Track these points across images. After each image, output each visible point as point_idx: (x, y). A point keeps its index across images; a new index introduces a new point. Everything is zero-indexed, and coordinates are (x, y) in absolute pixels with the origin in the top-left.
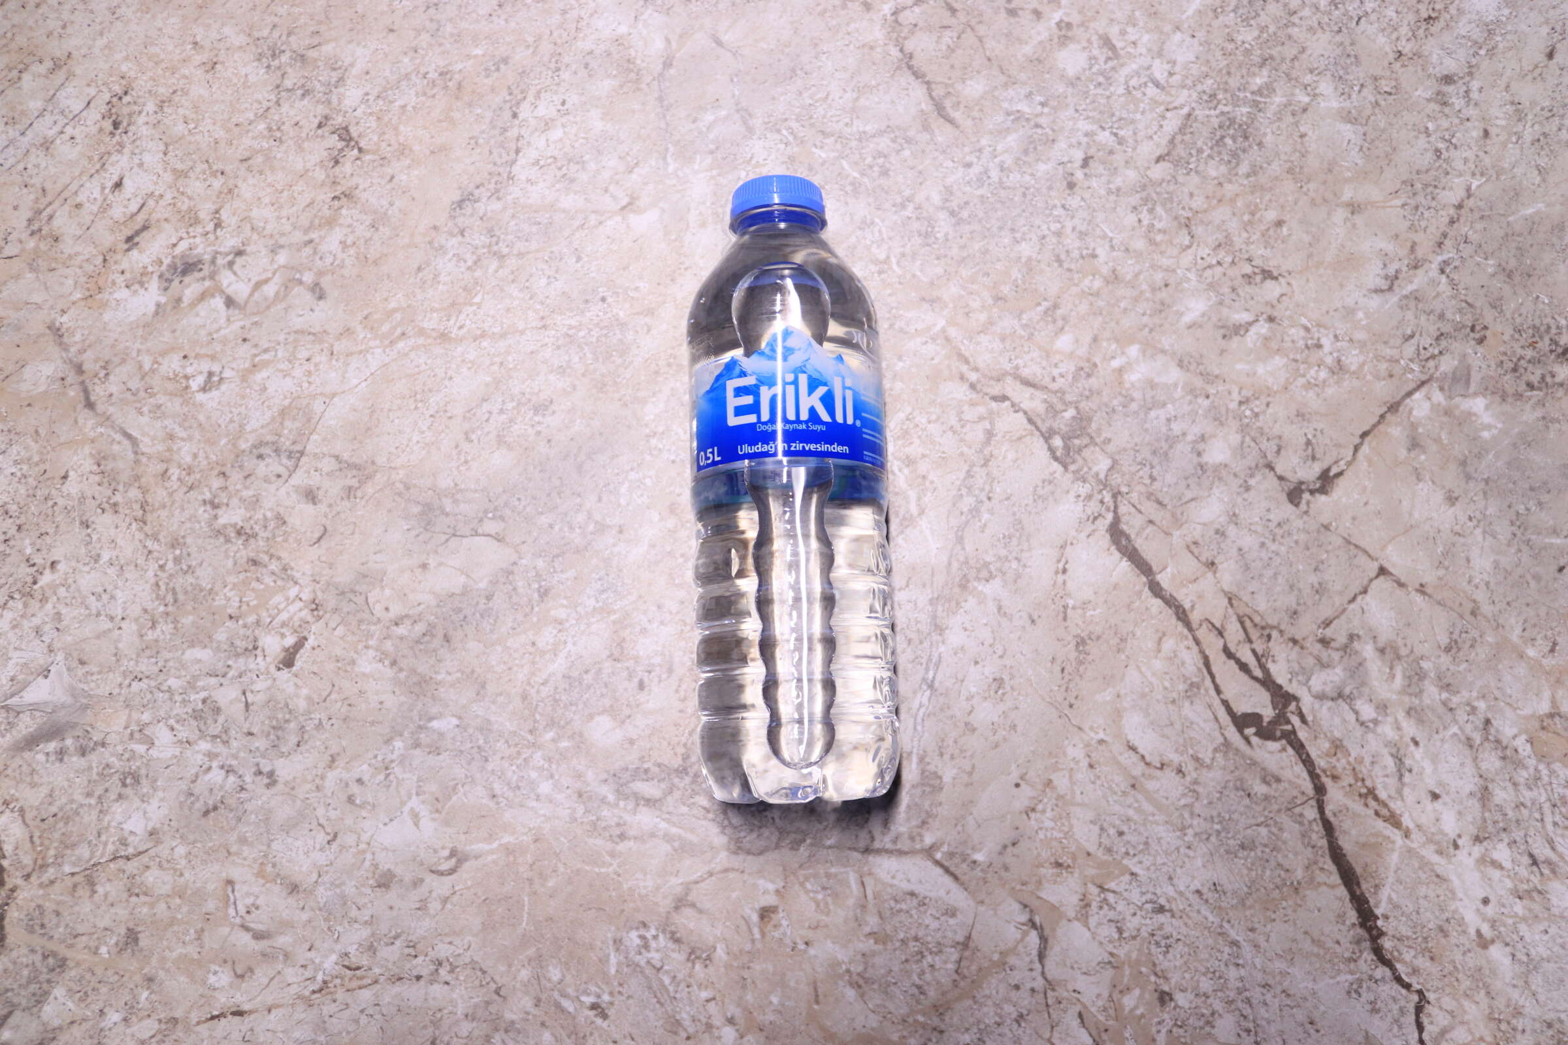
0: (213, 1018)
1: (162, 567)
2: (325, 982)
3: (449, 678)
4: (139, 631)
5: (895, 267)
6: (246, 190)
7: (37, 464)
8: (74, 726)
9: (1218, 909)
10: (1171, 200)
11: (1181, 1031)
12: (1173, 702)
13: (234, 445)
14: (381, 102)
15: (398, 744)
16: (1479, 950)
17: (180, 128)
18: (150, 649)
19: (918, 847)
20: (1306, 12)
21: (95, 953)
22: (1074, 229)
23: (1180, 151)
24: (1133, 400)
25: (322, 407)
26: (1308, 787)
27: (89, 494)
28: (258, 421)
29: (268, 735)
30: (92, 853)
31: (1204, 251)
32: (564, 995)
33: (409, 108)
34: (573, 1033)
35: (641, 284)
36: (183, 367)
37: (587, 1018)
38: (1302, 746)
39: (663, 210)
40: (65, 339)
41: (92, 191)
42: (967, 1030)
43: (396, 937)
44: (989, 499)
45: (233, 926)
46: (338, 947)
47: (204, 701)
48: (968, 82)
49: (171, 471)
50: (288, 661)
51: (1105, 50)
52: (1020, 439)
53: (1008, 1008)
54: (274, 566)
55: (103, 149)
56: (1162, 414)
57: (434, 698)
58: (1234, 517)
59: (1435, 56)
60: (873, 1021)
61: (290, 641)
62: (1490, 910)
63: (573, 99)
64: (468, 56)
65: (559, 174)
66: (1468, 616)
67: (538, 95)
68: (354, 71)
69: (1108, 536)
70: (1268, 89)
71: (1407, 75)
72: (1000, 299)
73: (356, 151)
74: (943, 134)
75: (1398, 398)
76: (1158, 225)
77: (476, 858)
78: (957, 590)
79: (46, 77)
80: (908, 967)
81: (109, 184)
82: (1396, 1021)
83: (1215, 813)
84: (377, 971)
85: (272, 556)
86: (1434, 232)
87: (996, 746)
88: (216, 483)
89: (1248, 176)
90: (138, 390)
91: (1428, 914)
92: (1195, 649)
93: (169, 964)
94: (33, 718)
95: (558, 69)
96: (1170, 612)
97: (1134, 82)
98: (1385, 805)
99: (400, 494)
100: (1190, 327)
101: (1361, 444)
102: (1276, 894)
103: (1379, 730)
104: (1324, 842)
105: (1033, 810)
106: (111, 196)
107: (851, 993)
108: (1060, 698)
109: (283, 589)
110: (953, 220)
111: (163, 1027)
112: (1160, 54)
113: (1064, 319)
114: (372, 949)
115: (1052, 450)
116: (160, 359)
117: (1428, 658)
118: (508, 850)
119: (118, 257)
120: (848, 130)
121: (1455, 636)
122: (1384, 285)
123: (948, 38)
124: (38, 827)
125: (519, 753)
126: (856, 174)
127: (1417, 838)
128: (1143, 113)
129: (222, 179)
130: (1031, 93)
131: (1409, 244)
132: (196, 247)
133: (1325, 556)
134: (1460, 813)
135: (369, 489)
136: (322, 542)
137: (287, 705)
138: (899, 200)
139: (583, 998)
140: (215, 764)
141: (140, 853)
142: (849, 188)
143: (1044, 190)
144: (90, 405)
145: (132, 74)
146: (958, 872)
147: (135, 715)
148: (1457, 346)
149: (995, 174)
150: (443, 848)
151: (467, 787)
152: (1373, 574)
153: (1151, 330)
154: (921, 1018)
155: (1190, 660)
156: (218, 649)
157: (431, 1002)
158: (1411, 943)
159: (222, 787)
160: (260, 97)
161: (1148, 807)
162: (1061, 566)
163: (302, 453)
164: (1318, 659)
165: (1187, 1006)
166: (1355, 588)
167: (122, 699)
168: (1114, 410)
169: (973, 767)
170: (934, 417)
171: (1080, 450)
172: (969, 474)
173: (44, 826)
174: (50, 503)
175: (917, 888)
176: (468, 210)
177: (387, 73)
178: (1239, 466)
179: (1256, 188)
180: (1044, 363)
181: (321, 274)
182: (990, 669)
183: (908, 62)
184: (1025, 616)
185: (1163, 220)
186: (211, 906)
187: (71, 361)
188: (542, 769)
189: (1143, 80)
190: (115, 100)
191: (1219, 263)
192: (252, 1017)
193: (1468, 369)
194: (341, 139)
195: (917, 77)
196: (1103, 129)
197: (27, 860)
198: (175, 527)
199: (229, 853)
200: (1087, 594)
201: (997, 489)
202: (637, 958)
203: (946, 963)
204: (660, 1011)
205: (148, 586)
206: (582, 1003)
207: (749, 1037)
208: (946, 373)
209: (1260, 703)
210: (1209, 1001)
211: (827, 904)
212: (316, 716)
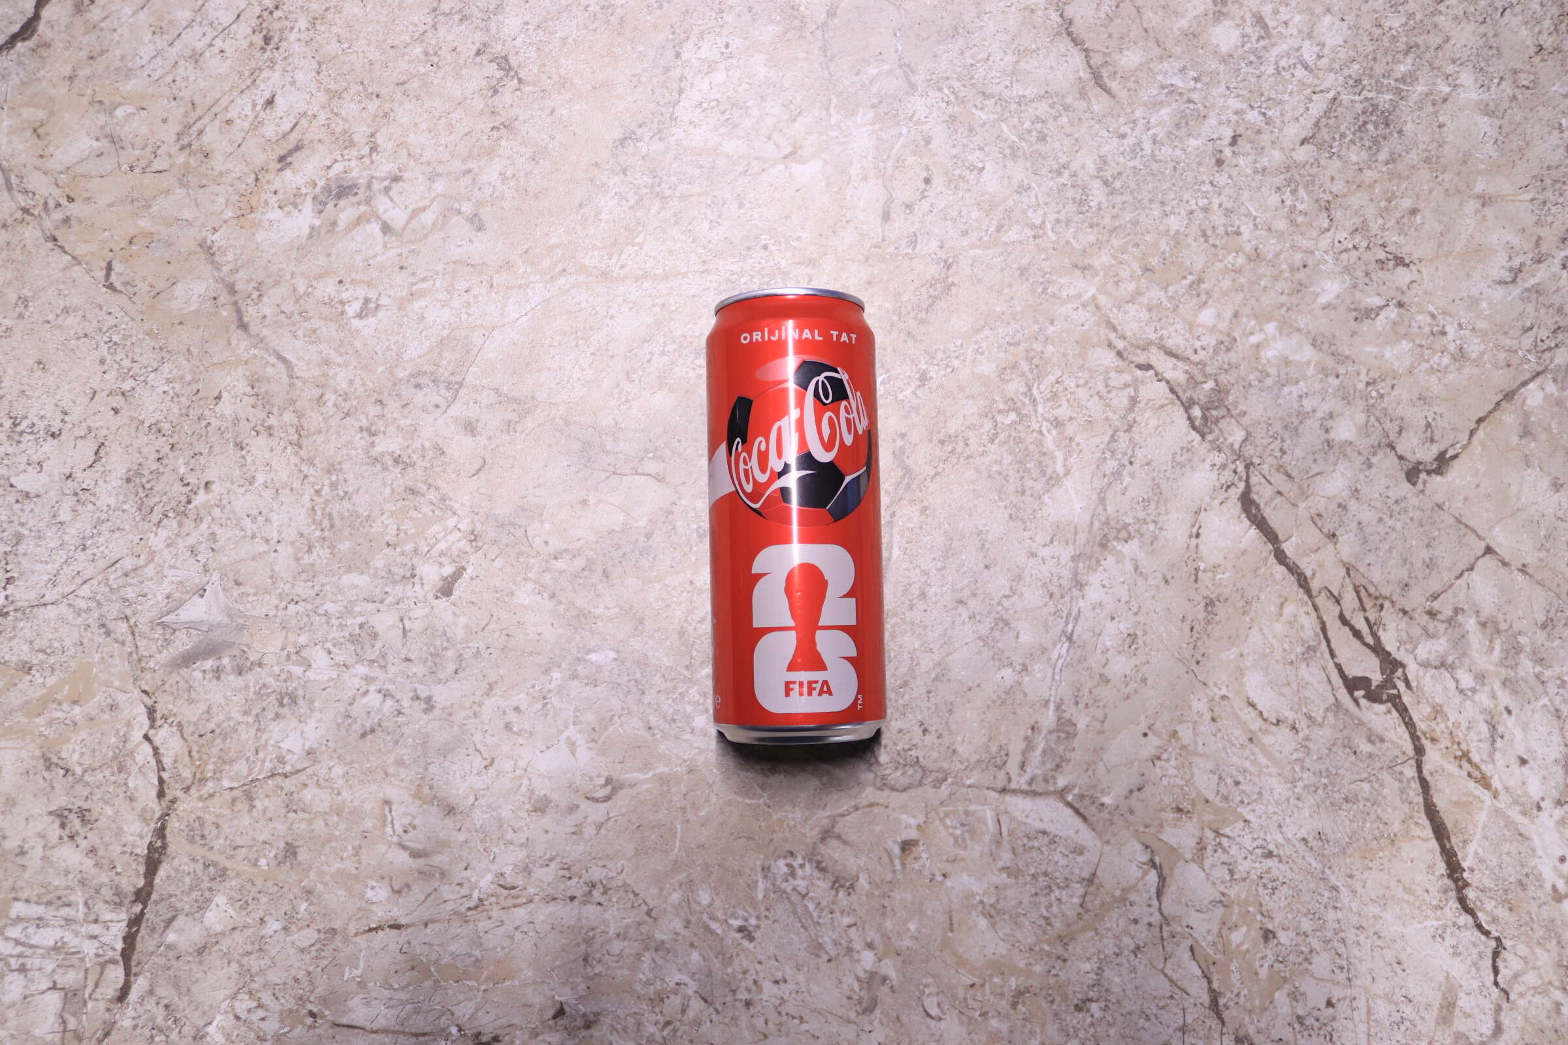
0: (371, 930)
1: (318, 492)
2: (481, 900)
3: (607, 613)
4: (295, 554)
5: (1050, 232)
6: (404, 113)
7: (189, 384)
8: (230, 645)
9: (1320, 856)
10: (1313, 182)
11: (1282, 966)
12: (1292, 663)
13: (391, 373)
14: (541, 32)
15: (556, 675)
16: (1553, 903)
17: (333, 47)
18: (308, 573)
19: (1051, 788)
21: (255, 865)
22: (1220, 206)
23: (1324, 134)
24: (1268, 375)
25: (481, 340)
26: (1409, 747)
27: (243, 416)
28: (415, 349)
29: (426, 661)
30: (251, 770)
31: (1341, 235)
32: (713, 918)
33: (570, 40)
34: (721, 953)
35: (804, 235)
36: (339, 292)
37: (734, 939)
38: (1406, 710)
39: (826, 162)
40: (217, 258)
41: (242, 107)
42: (1088, 959)
43: (551, 859)
44: (1131, 463)
45: (390, 844)
46: (494, 867)
47: (361, 626)
48: (1125, 53)
49: (325, 398)
50: (446, 589)
51: (1257, 29)
52: (1162, 406)
53: (1127, 941)
54: (432, 495)
55: (253, 64)
56: (1295, 390)
57: (592, 631)
58: (1355, 493)
60: (1003, 949)
61: (448, 570)
63: (737, 43)
65: (723, 118)
66: (1564, 596)
67: (701, 37)
69: (1239, 505)
70: (1409, 78)
71: (1546, 70)
72: (1149, 270)
73: (515, 81)
74: (1099, 103)
75: (1514, 387)
76: (1300, 207)
77: (631, 786)
78: (1097, 548)
80: (1037, 900)
81: (261, 101)
82: (1475, 964)
83: (1323, 768)
84: (532, 891)
85: (430, 486)
87: (1128, 697)
88: (373, 410)
89: (1387, 163)
90: (292, 313)
91: (1510, 869)
92: (1314, 614)
93: (327, 878)
94: (189, 635)
95: (721, 11)
96: (1292, 579)
97: (1283, 63)
98: (1478, 767)
99: (560, 431)
100: (1324, 308)
101: (1477, 429)
102: (1374, 844)
103: (1477, 698)
104: (1420, 799)
105: (1159, 758)
106: (262, 113)
107: (983, 923)
108: (1188, 655)
109: (441, 519)
110: (1107, 190)
111: (322, 936)
112: (1310, 36)
114: (527, 870)
115: (1191, 419)
116: (314, 283)
117: (1526, 634)
118: (663, 780)
119: (271, 176)
120: (1007, 93)
121: (1551, 615)
122: (1508, 277)
123: (1106, 6)
124: (196, 742)
125: (675, 687)
127: (1504, 799)
128: (1291, 94)
129: (377, 102)
130: (1184, 68)
131: (1534, 238)
132: (352, 170)
133: (1436, 533)
134: (1544, 778)
135: (529, 424)
136: (482, 475)
137: (445, 633)
138: (1055, 167)
139: (733, 922)
141: (298, 771)
142: (1007, 151)
143: (1194, 166)
144: (243, 326)
146: (1087, 814)
147: (292, 637)
149: (1147, 146)
150: (599, 776)
151: (623, 719)
152: (1480, 553)
153: (1288, 309)
154: (1046, 947)
155: (1309, 624)
156: (375, 575)
157: (584, 921)
158: (1492, 894)
159: (379, 711)
160: (416, 19)
161: (1263, 760)
162: (1194, 530)
163: (461, 385)
164: (1425, 629)
165: (1288, 943)
166: (1463, 565)
167: (278, 620)
168: (1250, 384)
169: (1106, 716)
170: (1081, 382)
171: (1217, 421)
172: (1113, 438)
173: (201, 741)
174: (204, 423)
175: (1049, 827)
176: (631, 149)
178: (1364, 444)
179: (1392, 176)
180: (1187, 335)
181: (479, 204)
182: (1125, 625)
183: (1067, 29)
184: (1160, 576)
185: (1305, 203)
186: (368, 824)
187: (223, 280)
188: (697, 703)
189: (1292, 61)
190: (266, 14)
191: (1355, 247)
192: (410, 930)
194: (500, 68)
195: (1076, 45)
196: (1252, 107)
197: (187, 774)
198: (331, 453)
199: (386, 774)
200: (1218, 558)
201: (1139, 454)
202: (784, 885)
203: (1072, 898)
204: (804, 935)
205: (304, 511)
206: (730, 926)
207: (887, 961)
208: (1095, 339)
209: (1371, 669)
210: (1308, 940)
211: (964, 839)
212: (474, 645)
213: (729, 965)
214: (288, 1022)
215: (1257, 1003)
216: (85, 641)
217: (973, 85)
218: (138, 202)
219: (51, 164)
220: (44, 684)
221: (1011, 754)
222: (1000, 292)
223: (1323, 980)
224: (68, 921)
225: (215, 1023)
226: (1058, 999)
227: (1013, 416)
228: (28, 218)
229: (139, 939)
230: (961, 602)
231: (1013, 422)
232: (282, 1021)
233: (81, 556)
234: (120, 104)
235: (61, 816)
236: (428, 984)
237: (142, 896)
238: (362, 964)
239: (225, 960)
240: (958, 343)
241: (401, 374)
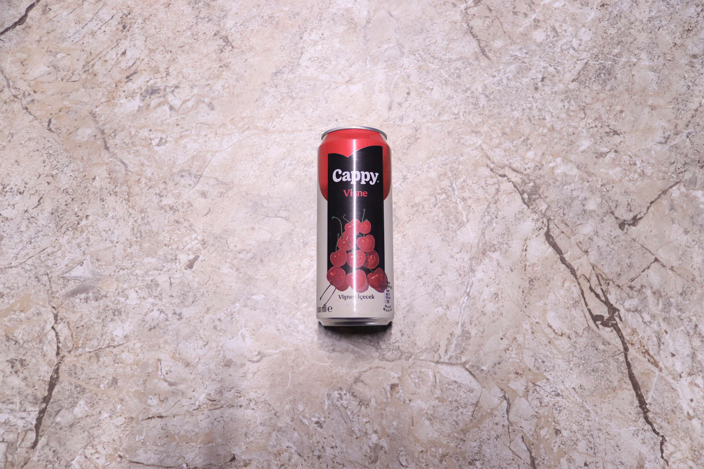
0: (149, 418)
1: (135, 221)
2: (199, 406)
3: (262, 278)
4: (124, 248)
5: (462, 117)
6: (182, 59)
7: (82, 172)
8: (93, 288)
9: (581, 396)
10: (577, 98)
11: (564, 446)
12: (568, 308)
13: (170, 170)
14: (242, 27)
15: (237, 305)
16: (688, 420)
17: (153, 31)
18: (129, 256)
19: (459, 362)
20: (638, 23)
21: (98, 387)
22: (537, 107)
23: (582, 78)
24: (557, 181)
25: (210, 157)
26: (621, 347)
27: (104, 187)
28: (182, 160)
29: (180, 297)
30: (99, 344)
31: (590, 121)
32: (304, 417)
33: (255, 31)
35: (353, 115)
36: (150, 135)
37: (314, 427)
38: (620, 330)
39: (364, 84)
40: (97, 119)
41: (112, 55)
42: (475, 441)
43: (232, 388)
44: (496, 218)
46: (206, 391)
47: (152, 281)
48: (495, 41)
49: (141, 180)
50: (190, 266)
51: (553, 33)
52: (510, 193)
53: (493, 433)
54: (186, 224)
55: (118, 37)
56: (569, 187)
57: (254, 286)
58: (596, 233)
59: (690, 46)
60: (436, 435)
61: (192, 257)
62: (693, 404)
63: (327, 33)
64: (282, 11)
65: (320, 65)
66: (690, 281)
67: (312, 30)
68: (231, 13)
69: (544, 237)
70: (620, 55)
71: (678, 53)
72: (505, 134)
73: (230, 47)
74: (484, 62)
75: (666, 188)
76: (572, 108)
77: (270, 356)
78: (481, 255)
79: (94, 4)
80: (452, 412)
81: (120, 53)
82: (652, 448)
83: (582, 356)
84: (223, 402)
85: (185, 220)
86: (685, 120)
87: (494, 322)
88: (162, 186)
89: (610, 91)
90: (129, 143)
91: (668, 404)
92: (578, 287)
93: (130, 394)
94: (75, 283)
95: (321, 20)
96: (568, 270)
97: (564, 47)
98: (653, 357)
99: (244, 197)
100: (582, 152)
101: (650, 206)
102: (606, 391)
103: (652, 326)
104: (626, 371)
105: (508, 349)
106: (120, 58)
107: (427, 423)
108: (521, 304)
109: (189, 234)
110: (487, 99)
111: (127, 421)
112: (576, 36)
113: (531, 144)
114: (221, 393)
115: (523, 199)
116: (139, 130)
117: (673, 298)
118: (284, 353)
119: (123, 84)
120: (444, 57)
121: (685, 289)
122: (663, 140)
123: (488, 22)
124: (75, 331)
125: (290, 312)
126: (447, 76)
127: (665, 372)
128: (568, 60)
129: (170, 54)
130: (521, 48)
131: (674, 125)
132: (158, 83)
133: (633, 252)
134: (683, 363)
135: (230, 194)
136: (208, 215)
137: (189, 285)
138: (464, 89)
139: (313, 419)
140: (155, 308)
141: (120, 345)
142: (443, 82)
143: (525, 90)
144: (107, 148)
145: (133, 6)
146: (475, 374)
147: (121, 285)
148: (692, 169)
149: (505, 81)
150: (255, 351)
151: (267, 325)
152: (652, 261)
154: (456, 435)
155: (576, 291)
156: (159, 258)
157: (246, 417)
158: (660, 415)
159: (158, 319)
160: (189, 20)
161: (555, 352)
162: (524, 248)
163: (201, 176)
164: (628, 294)
165: (567, 436)
166: (645, 266)
167: (115, 277)
168: (549, 184)
169: (484, 330)
170: (475, 181)
171: (535, 200)
172: (488, 207)
173: (77, 330)
174: (87, 190)
175: (458, 380)
176: (279, 77)
177: (246, 15)
178: (600, 212)
179: (612, 96)
180: (522, 162)
181: (213, 99)
182: (493, 289)
183: (470, 31)
184: (509, 268)
185: (574, 107)
186: (150, 370)
187: (99, 128)
188: (300, 319)
189: (568, 47)
190: (124, 16)
191: (596, 126)
192: (167, 419)
193: (696, 178)
194: (224, 41)
195: (474, 37)
196: (551, 66)
197: (70, 345)
198: (142, 204)
199: (160, 347)
200: (535, 260)
201: (500, 214)
202: (337, 403)
203: (468, 412)
204: (345, 426)
205: (129, 229)
206: (312, 421)
207: (383, 439)
208: (481, 163)
209: (603, 311)
210: (576, 434)
211: (419, 384)
212: (202, 290)
213: (311, 439)
214: (109, 460)
215: (552, 463)
216: (28, 284)
217: (429, 53)
218: (64, 94)
219: (28, 77)
220: (8, 303)
221: (441, 346)
222: (439, 142)
223: (582, 453)
224: (12, 410)
225: (76, 459)
226: (461, 459)
227: (444, 196)
228: (16, 99)
229: (43, 420)
230: (419, 277)
231: (444, 198)
232: (106, 459)
233: (29, 246)
234: (59, 53)
235: (12, 363)
236: (174, 444)
237: (46, 400)
238: (144, 434)
239: (82, 431)
240: (421, 163)
241: (175, 171)
